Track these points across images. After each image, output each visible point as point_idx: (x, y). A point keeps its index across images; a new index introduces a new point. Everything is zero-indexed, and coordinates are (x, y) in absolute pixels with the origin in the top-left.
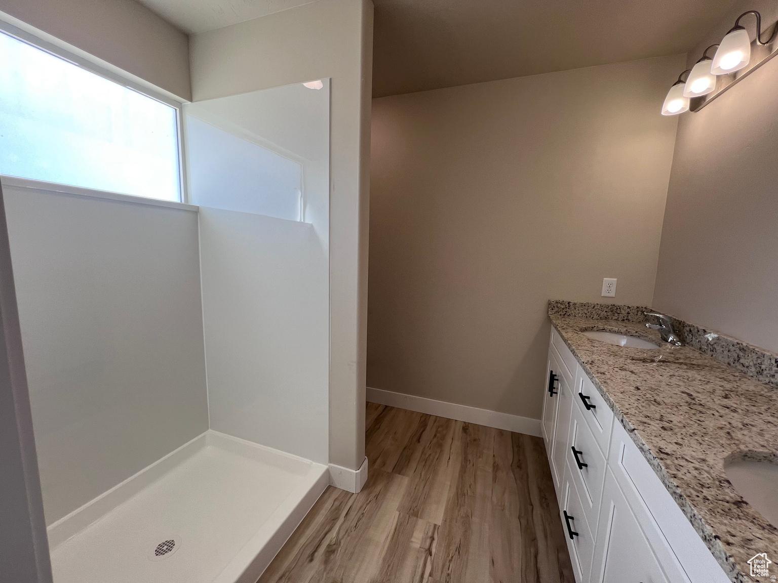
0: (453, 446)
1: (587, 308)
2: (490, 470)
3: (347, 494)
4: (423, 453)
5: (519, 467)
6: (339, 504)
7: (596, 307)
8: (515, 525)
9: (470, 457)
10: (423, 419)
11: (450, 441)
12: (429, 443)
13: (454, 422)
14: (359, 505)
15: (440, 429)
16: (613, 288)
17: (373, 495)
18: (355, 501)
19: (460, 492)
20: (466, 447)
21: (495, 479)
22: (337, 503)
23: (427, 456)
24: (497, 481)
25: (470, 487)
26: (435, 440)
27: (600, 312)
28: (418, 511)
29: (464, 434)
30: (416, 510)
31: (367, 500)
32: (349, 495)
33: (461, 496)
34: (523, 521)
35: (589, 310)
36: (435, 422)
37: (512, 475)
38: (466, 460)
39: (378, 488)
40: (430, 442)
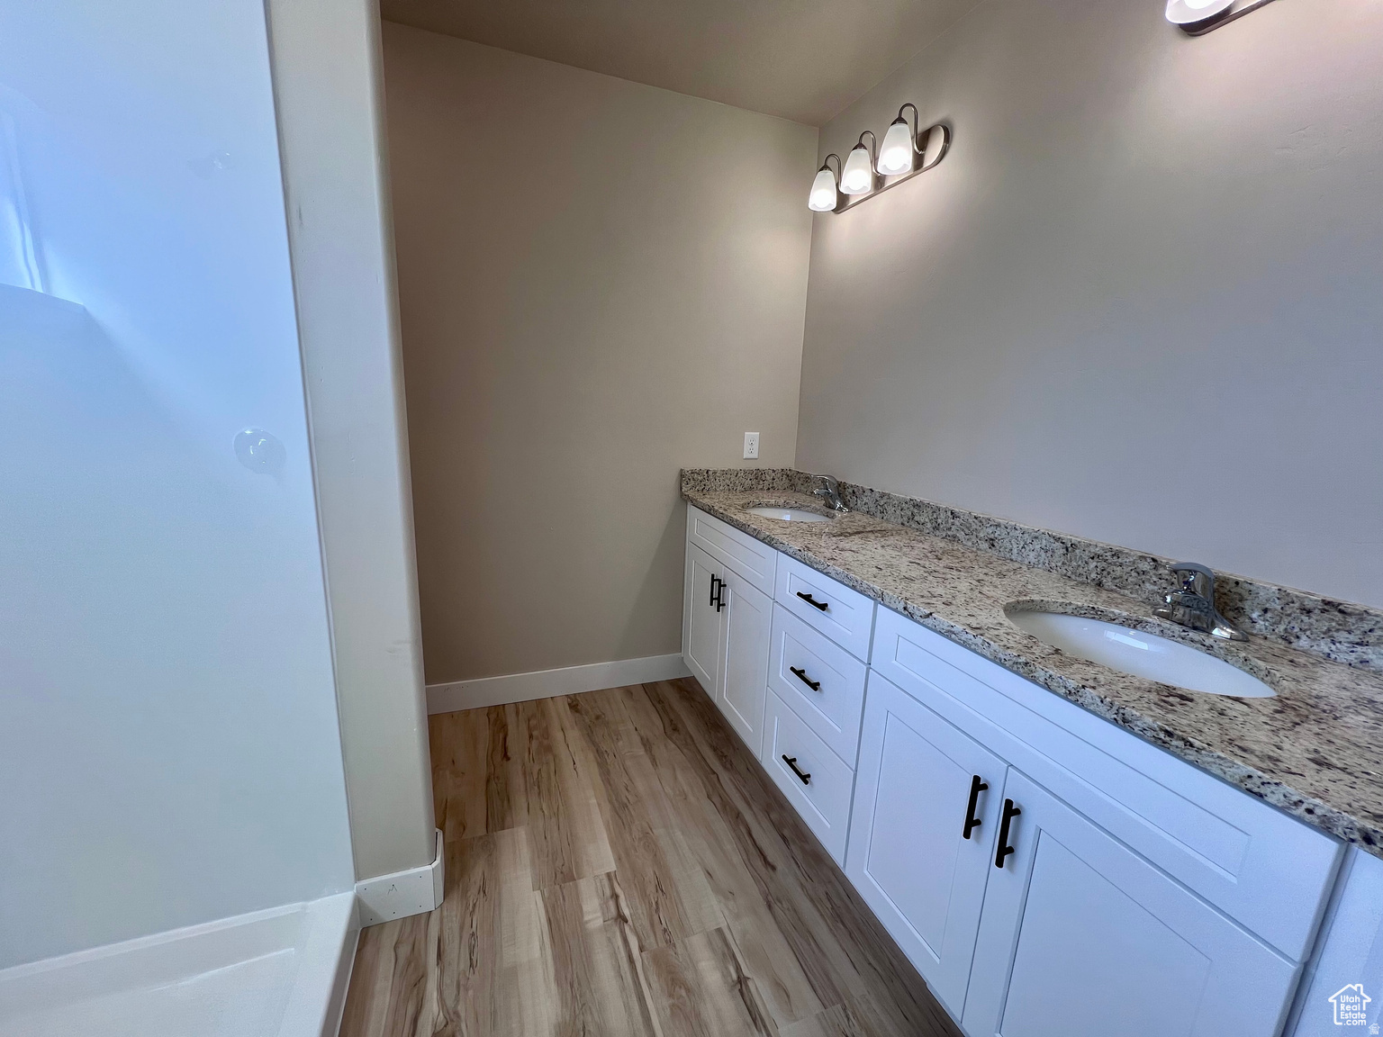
0: (570, 742)
1: (729, 476)
2: (641, 752)
3: (418, 922)
4: (524, 774)
5: (675, 729)
6: (410, 947)
7: (739, 475)
8: (709, 810)
9: (604, 747)
10: (493, 716)
11: (559, 735)
12: (527, 754)
13: (550, 701)
14: (456, 926)
15: (533, 722)
16: (756, 446)
17: (473, 891)
18: (441, 922)
19: (617, 805)
20: (589, 734)
21: (654, 761)
22: (404, 950)
23: (535, 777)
24: (658, 763)
25: (627, 790)
26: (535, 744)
27: (744, 480)
28: (571, 870)
29: (577, 715)
30: (564, 870)
31: (467, 908)
32: (423, 921)
33: (621, 810)
34: (716, 799)
35: (732, 479)
36: (517, 713)
37: (673, 746)
38: (599, 753)
39: (476, 875)
40: (527, 750)
